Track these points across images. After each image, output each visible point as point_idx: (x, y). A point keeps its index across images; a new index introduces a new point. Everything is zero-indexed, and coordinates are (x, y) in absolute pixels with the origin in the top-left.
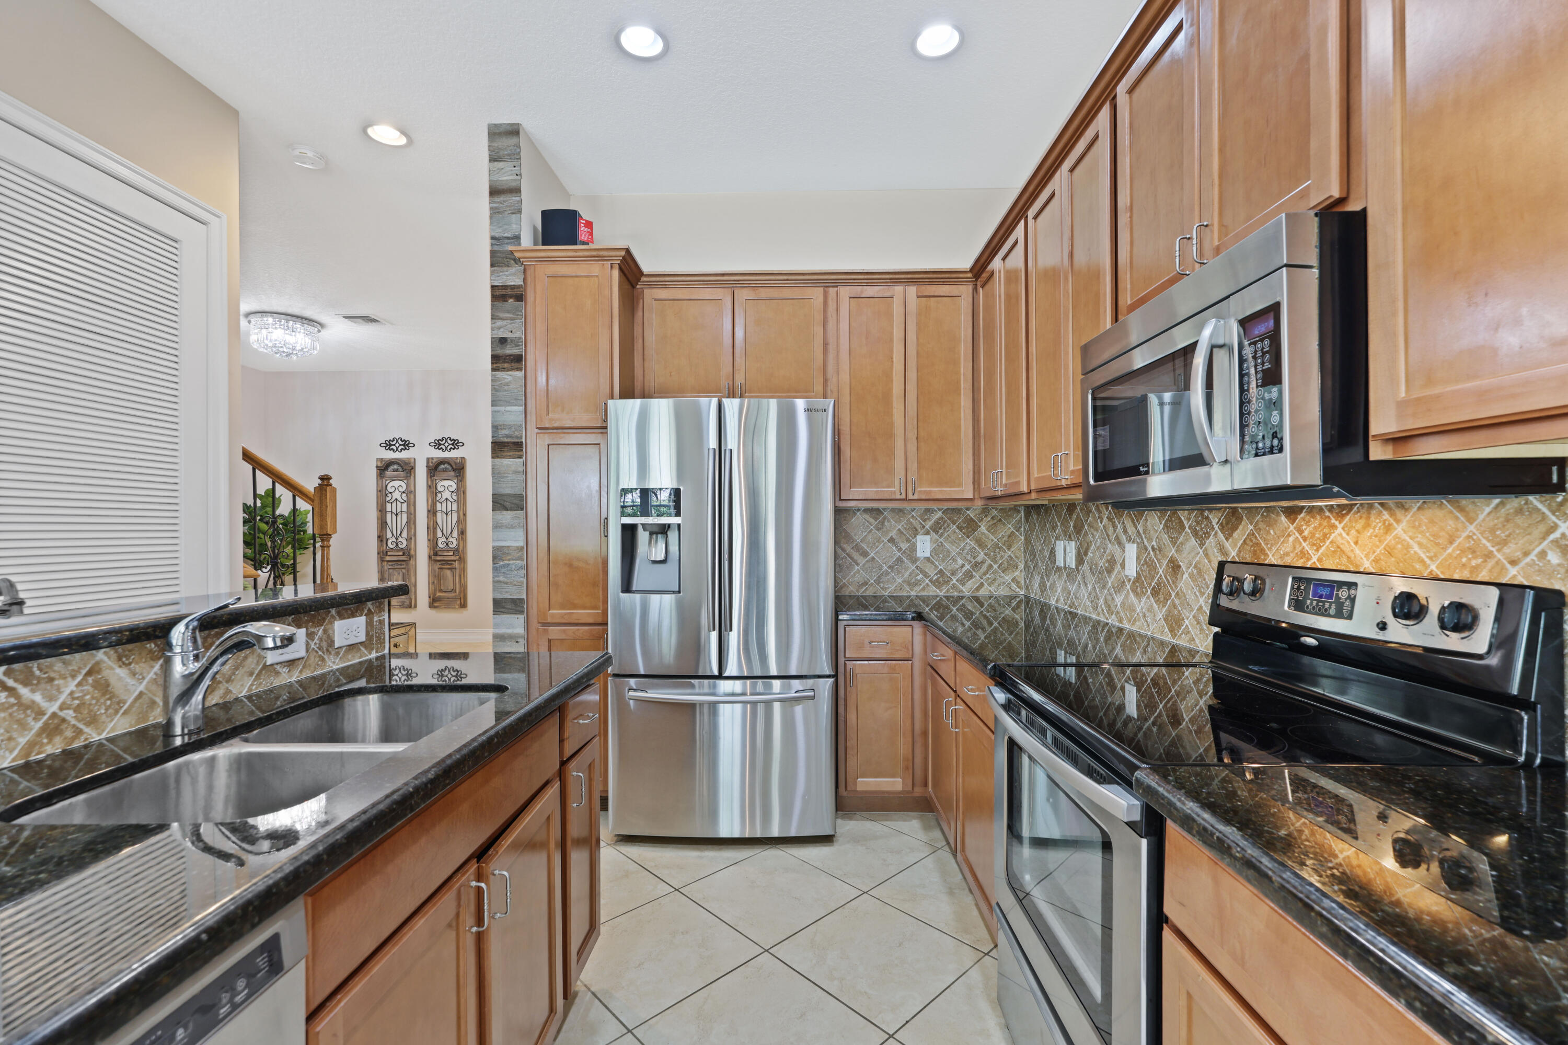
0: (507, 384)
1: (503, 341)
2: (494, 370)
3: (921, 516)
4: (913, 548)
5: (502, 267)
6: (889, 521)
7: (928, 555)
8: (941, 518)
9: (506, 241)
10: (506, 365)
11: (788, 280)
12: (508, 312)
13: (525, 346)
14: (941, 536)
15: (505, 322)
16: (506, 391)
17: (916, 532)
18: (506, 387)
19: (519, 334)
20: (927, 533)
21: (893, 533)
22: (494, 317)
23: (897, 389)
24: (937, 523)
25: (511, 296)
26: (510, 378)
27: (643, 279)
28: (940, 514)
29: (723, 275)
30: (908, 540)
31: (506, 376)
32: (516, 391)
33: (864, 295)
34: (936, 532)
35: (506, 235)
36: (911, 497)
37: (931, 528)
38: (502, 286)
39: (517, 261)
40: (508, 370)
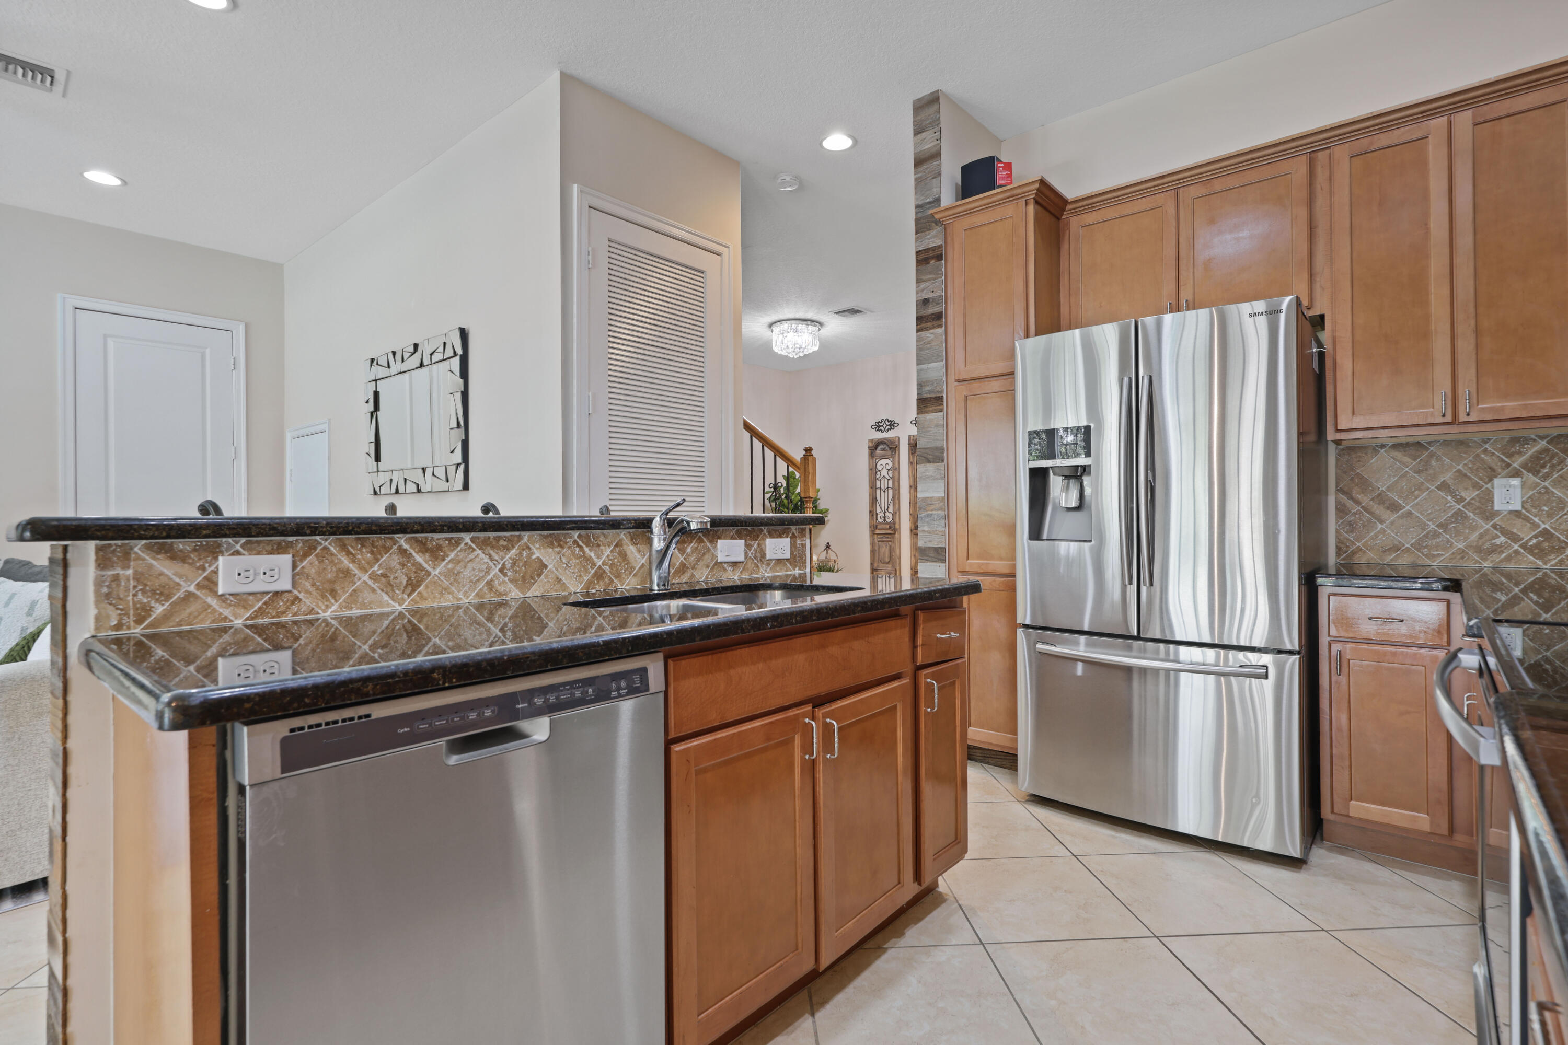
0: (930, 342)
1: (925, 302)
2: (918, 331)
3: (1504, 450)
4: (1488, 497)
5: (925, 231)
6: (1439, 459)
7: (1518, 507)
8: (1546, 450)
9: (928, 206)
10: (929, 324)
11: (1252, 159)
12: (930, 273)
13: (946, 303)
14: (1545, 477)
15: (927, 284)
16: (928, 349)
17: (1492, 474)
18: (928, 346)
19: (940, 292)
20: (1516, 474)
21: (1448, 477)
22: (918, 281)
23: (1437, 265)
24: (1536, 458)
25: (932, 258)
26: (932, 336)
27: (1069, 207)
28: (1543, 443)
29: (1162, 177)
30: (1476, 486)
31: (928, 335)
32: (937, 348)
33: (1374, 147)
34: (1536, 473)
35: (928, 200)
36: (1463, 417)
37: (1524, 466)
38: (925, 250)
39: (938, 222)
40: (931, 329)
